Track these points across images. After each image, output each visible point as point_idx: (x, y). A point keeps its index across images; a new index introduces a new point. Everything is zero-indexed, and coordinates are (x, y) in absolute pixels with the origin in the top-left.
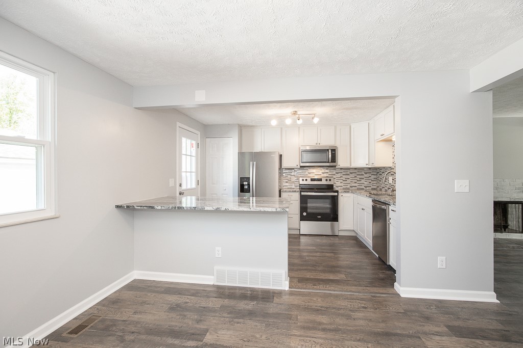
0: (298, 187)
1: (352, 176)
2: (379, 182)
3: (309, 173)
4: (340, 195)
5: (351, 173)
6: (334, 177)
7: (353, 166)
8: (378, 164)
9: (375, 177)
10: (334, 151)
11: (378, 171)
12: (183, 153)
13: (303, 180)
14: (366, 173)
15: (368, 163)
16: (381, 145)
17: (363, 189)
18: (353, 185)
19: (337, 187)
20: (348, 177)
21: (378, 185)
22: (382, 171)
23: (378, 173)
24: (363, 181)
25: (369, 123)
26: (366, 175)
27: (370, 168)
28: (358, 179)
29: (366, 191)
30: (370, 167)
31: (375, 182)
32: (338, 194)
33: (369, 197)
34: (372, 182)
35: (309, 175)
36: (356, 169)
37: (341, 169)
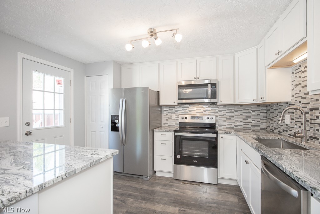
0: (178, 126)
1: (236, 113)
2: (269, 120)
3: (190, 111)
4: (220, 136)
5: (236, 111)
6: (217, 115)
7: (238, 102)
8: (269, 99)
9: (265, 115)
10: (214, 85)
11: (269, 108)
12: (33, 88)
13: (183, 118)
14: (254, 111)
15: (255, 98)
16: (274, 74)
17: (249, 129)
18: (238, 124)
19: (220, 126)
20: (233, 115)
21: (269, 124)
22: (274, 108)
23: (268, 110)
24: (250, 120)
25: (257, 49)
26: (253, 113)
27: (258, 105)
28: (245, 118)
29: (253, 131)
30: (258, 102)
31: (265, 121)
32: (217, 135)
33: (256, 149)
34: (261, 121)
35: (190, 113)
36: (241, 105)
37: (225, 106)
